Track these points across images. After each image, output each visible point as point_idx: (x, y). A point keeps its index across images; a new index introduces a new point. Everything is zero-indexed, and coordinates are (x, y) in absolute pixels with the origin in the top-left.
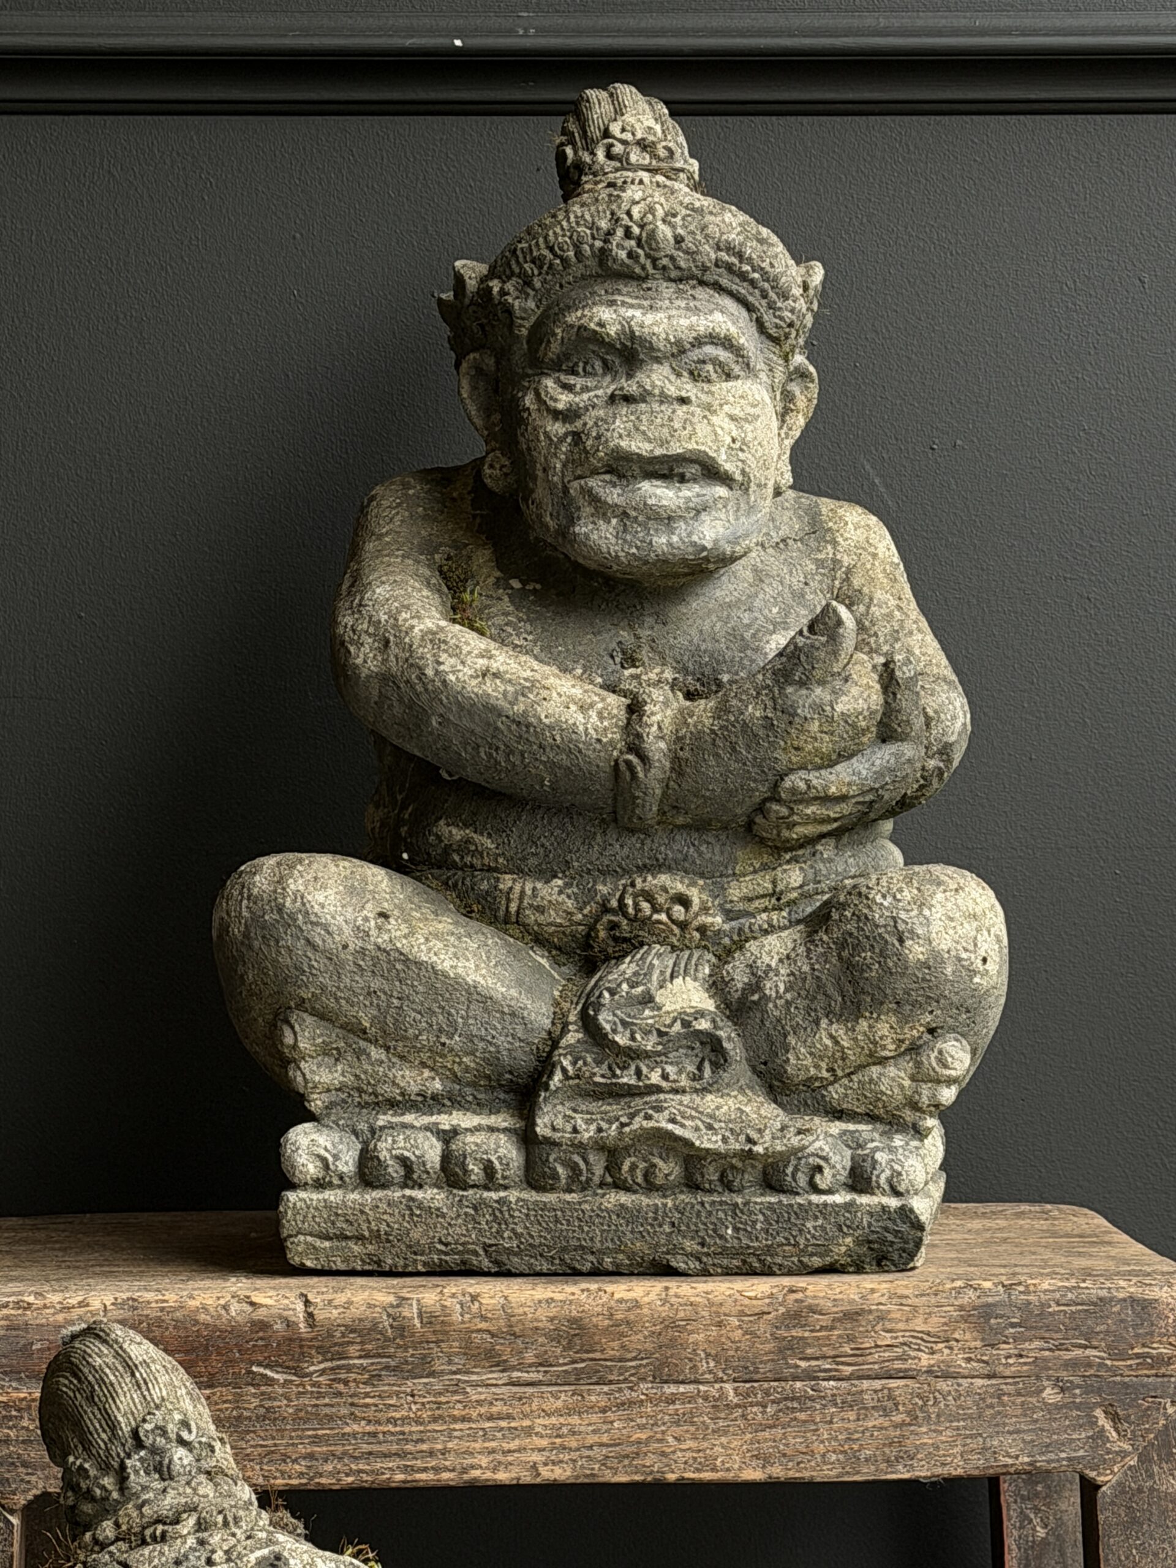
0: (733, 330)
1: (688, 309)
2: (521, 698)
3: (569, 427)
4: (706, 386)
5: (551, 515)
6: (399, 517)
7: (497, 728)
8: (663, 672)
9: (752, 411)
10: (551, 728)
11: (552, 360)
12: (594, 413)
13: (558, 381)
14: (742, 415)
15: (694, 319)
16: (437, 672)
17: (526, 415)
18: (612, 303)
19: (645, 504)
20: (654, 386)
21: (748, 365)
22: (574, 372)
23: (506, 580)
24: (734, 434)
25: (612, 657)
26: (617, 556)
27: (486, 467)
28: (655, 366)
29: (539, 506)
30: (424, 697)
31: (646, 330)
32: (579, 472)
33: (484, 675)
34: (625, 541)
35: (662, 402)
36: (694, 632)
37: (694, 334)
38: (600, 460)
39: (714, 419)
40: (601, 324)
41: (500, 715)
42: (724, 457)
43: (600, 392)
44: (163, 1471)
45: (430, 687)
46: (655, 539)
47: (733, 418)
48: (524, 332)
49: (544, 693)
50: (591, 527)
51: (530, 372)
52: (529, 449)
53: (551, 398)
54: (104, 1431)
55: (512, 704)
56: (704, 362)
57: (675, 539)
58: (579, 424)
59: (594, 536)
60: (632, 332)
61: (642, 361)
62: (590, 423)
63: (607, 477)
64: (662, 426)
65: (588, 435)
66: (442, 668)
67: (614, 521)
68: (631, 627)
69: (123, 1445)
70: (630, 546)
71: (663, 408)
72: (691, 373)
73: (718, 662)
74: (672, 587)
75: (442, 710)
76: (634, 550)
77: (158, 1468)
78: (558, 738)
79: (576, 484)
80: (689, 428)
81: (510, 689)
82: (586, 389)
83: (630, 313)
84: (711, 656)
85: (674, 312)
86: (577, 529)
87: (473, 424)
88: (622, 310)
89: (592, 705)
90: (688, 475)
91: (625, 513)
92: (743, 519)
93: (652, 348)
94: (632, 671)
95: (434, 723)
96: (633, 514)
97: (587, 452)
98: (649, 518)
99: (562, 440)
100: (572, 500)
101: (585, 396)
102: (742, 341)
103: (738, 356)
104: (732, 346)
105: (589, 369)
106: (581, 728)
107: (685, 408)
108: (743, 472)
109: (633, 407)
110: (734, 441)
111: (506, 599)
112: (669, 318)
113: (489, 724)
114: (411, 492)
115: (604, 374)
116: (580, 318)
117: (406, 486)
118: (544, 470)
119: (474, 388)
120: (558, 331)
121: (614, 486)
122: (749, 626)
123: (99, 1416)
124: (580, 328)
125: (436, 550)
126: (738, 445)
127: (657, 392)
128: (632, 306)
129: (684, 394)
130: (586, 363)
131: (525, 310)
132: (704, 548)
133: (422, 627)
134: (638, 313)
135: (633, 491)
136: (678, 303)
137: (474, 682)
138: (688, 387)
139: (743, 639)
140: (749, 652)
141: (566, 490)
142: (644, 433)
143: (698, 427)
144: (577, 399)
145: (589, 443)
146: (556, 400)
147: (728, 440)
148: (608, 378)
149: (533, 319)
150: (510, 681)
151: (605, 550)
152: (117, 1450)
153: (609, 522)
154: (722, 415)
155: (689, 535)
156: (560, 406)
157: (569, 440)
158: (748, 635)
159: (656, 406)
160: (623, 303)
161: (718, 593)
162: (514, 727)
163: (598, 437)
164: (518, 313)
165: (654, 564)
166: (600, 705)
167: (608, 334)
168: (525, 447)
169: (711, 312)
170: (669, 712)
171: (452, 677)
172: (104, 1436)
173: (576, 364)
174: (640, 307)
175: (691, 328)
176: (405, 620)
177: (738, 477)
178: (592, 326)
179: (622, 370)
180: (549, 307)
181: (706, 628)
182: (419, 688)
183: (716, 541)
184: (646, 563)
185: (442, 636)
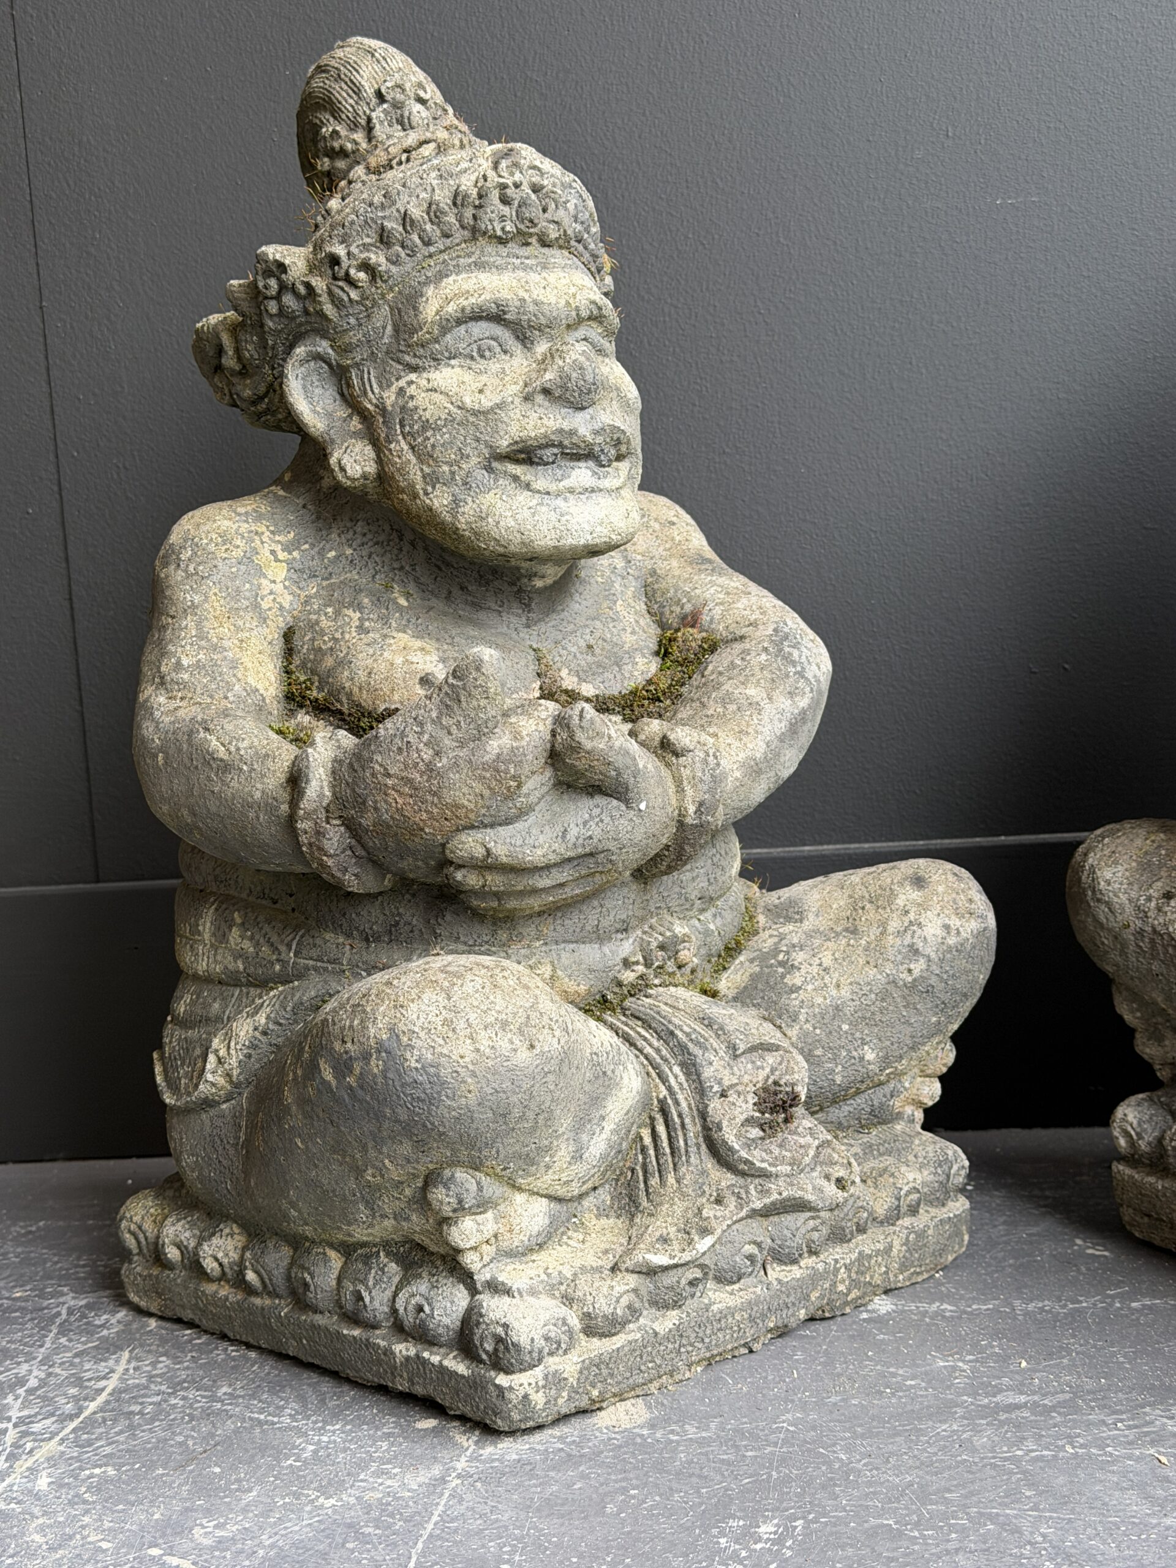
44: (405, 123)
54: (351, 97)
69: (368, 104)
77: (400, 122)
123: (346, 87)
152: (362, 109)
172: (351, 101)
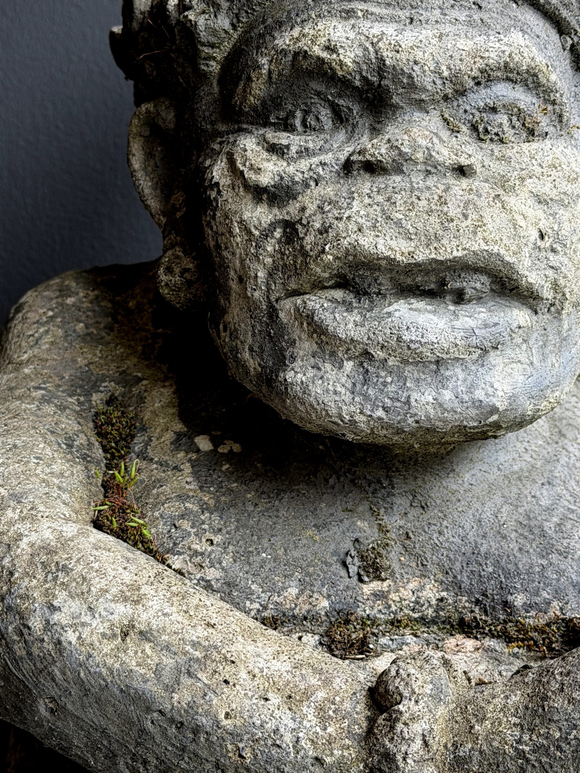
0: (541, 60)
1: (470, 23)
2: (186, 680)
3: (277, 214)
4: (497, 148)
5: (251, 350)
6: (48, 338)
7: (143, 731)
8: (422, 588)
9: (569, 188)
10: (236, 736)
11: (254, 109)
12: (317, 191)
13: (264, 142)
14: (553, 194)
15: (480, 40)
16: (48, 626)
17: (213, 194)
18: (349, 14)
19: (399, 339)
20: (415, 147)
21: (560, 116)
22: (288, 128)
23: (191, 438)
24: (544, 225)
25: (344, 564)
26: (353, 422)
27: (161, 271)
28: (417, 115)
29: (234, 335)
30: (27, 666)
31: (403, 56)
32: (293, 285)
33: (126, 635)
34: (366, 397)
35: (428, 173)
36: (468, 522)
37: (481, 63)
38: (327, 267)
39: (512, 201)
40: (330, 48)
41: (149, 710)
42: (527, 262)
43: (328, 158)
45: (35, 651)
46: (415, 396)
47: (540, 200)
48: (214, 67)
49: (227, 671)
50: (311, 373)
51: (222, 128)
52: (218, 246)
53: (251, 168)
55: (170, 689)
56: (494, 110)
57: (447, 395)
58: (293, 208)
59: (317, 389)
60: (381, 60)
61: (395, 108)
62: (312, 208)
63: (338, 294)
64: (429, 212)
65: (307, 226)
66: (56, 617)
67: (349, 365)
68: (374, 513)
70: (375, 407)
71: (430, 182)
72: (474, 128)
73: (508, 574)
74: (436, 455)
75: (54, 692)
76: (380, 413)
78: (248, 754)
79: (287, 304)
80: (473, 216)
81: (168, 661)
82: (304, 153)
83: (376, 29)
84: (497, 564)
85: (448, 28)
86: (290, 376)
87: (147, 207)
88: (365, 25)
89: (307, 695)
90: (469, 292)
91: (366, 354)
92: (552, 359)
93: (412, 86)
94: (376, 585)
95: (42, 710)
96: (380, 354)
97: (305, 255)
98: (405, 362)
99: (267, 234)
100: (282, 329)
101: (304, 164)
102: (553, 77)
103: (546, 101)
104: (538, 85)
105: (312, 122)
106: (288, 738)
107: (465, 183)
108: (555, 286)
109: (380, 181)
110: (542, 237)
111: (187, 468)
112: (440, 37)
113: (131, 723)
114: (70, 301)
115: (336, 128)
116: (298, 39)
117: (64, 292)
118: (241, 280)
119: (149, 155)
120: (264, 61)
121: (349, 308)
122: (549, 510)
124: (296, 54)
125: (95, 387)
126: (547, 243)
127: (420, 156)
128: (381, 19)
129: (464, 161)
130: (306, 113)
131: (214, 32)
132: (494, 410)
133: (34, 537)
134: (390, 30)
135: (379, 319)
136: (454, 13)
137: (107, 647)
138: (471, 149)
139: (543, 535)
140: (554, 557)
141: (273, 313)
142: (398, 224)
143: (487, 214)
144: (291, 169)
145: (309, 239)
146: (258, 171)
147: (535, 235)
148: (341, 136)
149: (227, 46)
150: (168, 647)
151: (333, 411)
153: (341, 367)
154: (524, 194)
155: (471, 389)
156: (265, 180)
157: (278, 233)
158: (549, 526)
159: (417, 179)
160: (367, 14)
161: (502, 457)
162: (173, 730)
163: (324, 231)
164: (204, 36)
165: (413, 434)
166: (321, 695)
167: (341, 64)
168: (212, 244)
169: (507, 30)
170: (442, 711)
171: (71, 636)
173: (291, 114)
174: (393, 19)
175: (476, 55)
176: (11, 523)
177: (547, 294)
178: (317, 51)
179: (364, 123)
180: (251, 27)
181: (487, 515)
182: (19, 650)
183: (513, 398)
184: (399, 431)
185: (61, 557)
